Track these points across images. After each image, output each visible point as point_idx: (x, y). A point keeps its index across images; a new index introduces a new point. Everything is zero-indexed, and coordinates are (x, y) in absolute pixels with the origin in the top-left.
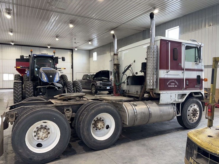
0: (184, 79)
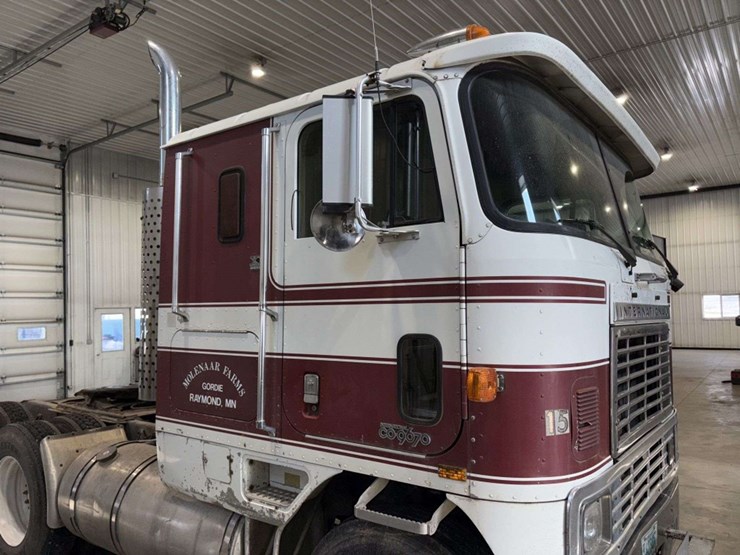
0: (255, 361)
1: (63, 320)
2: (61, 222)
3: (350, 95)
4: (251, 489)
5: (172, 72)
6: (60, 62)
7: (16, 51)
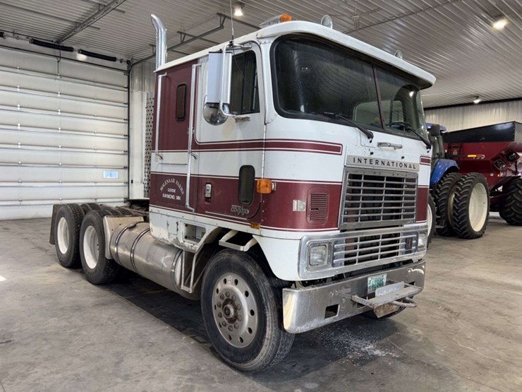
0: (186, 177)
1: (128, 168)
2: (127, 109)
3: (221, 52)
4: (186, 237)
5: (162, 30)
6: (124, 10)
7: (100, 4)
